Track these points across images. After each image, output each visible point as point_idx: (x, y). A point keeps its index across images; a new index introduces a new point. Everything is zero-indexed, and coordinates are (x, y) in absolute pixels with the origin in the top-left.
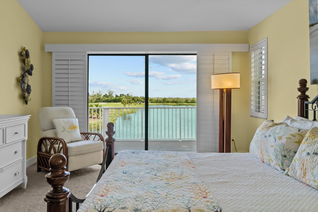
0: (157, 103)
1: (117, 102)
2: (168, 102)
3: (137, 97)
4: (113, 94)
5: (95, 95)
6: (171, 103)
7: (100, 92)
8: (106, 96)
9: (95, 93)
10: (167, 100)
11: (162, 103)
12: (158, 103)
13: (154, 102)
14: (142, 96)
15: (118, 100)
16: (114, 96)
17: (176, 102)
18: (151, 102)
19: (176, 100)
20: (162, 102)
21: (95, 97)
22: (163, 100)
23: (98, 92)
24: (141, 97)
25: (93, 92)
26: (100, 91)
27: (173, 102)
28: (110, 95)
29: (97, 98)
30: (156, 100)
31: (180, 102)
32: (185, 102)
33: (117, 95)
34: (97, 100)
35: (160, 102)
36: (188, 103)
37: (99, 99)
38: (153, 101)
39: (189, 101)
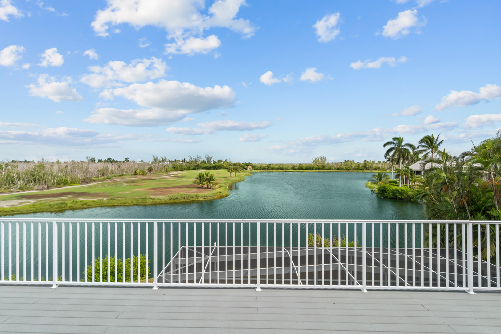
0: (260, 169)
1: (216, 169)
2: (273, 169)
3: (239, 163)
4: (211, 160)
5: (192, 162)
7: (198, 158)
8: (203, 162)
9: (193, 160)
10: (271, 166)
11: (266, 170)
13: (257, 169)
15: (218, 167)
16: (213, 163)
17: (282, 169)
18: (254, 169)
19: (281, 166)
21: (192, 164)
22: (268, 166)
23: (196, 158)
24: (243, 163)
25: (191, 158)
26: (198, 156)
27: (278, 169)
28: (209, 162)
29: (196, 165)
30: (260, 166)
31: (286, 169)
32: (291, 169)
33: (215, 161)
34: (196, 166)
35: (264, 169)
36: (295, 169)
37: (198, 166)
39: (295, 168)
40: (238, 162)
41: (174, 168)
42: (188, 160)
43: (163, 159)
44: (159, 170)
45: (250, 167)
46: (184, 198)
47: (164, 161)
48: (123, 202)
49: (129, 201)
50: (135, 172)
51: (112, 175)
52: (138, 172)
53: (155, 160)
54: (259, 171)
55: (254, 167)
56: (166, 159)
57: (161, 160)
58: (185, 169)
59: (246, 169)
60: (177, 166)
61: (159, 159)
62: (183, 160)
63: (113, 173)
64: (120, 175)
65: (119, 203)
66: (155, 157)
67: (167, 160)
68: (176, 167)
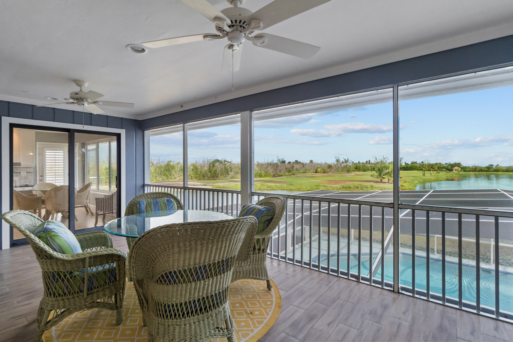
0: (474, 171)
2: (497, 171)
3: (440, 164)
4: (402, 161)
5: (378, 163)
6: (502, 171)
7: (384, 159)
9: (378, 160)
12: (477, 173)
13: (470, 171)
14: (448, 162)
16: (404, 164)
18: (464, 171)
20: (484, 171)
21: (377, 165)
23: (381, 159)
24: (446, 164)
25: (376, 159)
26: (385, 157)
30: (474, 168)
33: (407, 163)
38: (468, 169)
40: (438, 162)
41: (356, 168)
42: (372, 161)
43: (345, 160)
44: (340, 170)
45: (456, 168)
46: (358, 188)
47: (346, 161)
48: (299, 187)
49: (304, 187)
50: (316, 170)
51: (296, 172)
52: (319, 170)
53: (338, 161)
54: (472, 173)
55: (465, 169)
56: (348, 160)
57: (344, 160)
58: (369, 170)
59: (451, 170)
60: (360, 167)
61: (342, 160)
62: (367, 162)
63: (298, 170)
64: (303, 173)
65: (296, 188)
66: (338, 158)
67: (349, 162)
68: (358, 167)
